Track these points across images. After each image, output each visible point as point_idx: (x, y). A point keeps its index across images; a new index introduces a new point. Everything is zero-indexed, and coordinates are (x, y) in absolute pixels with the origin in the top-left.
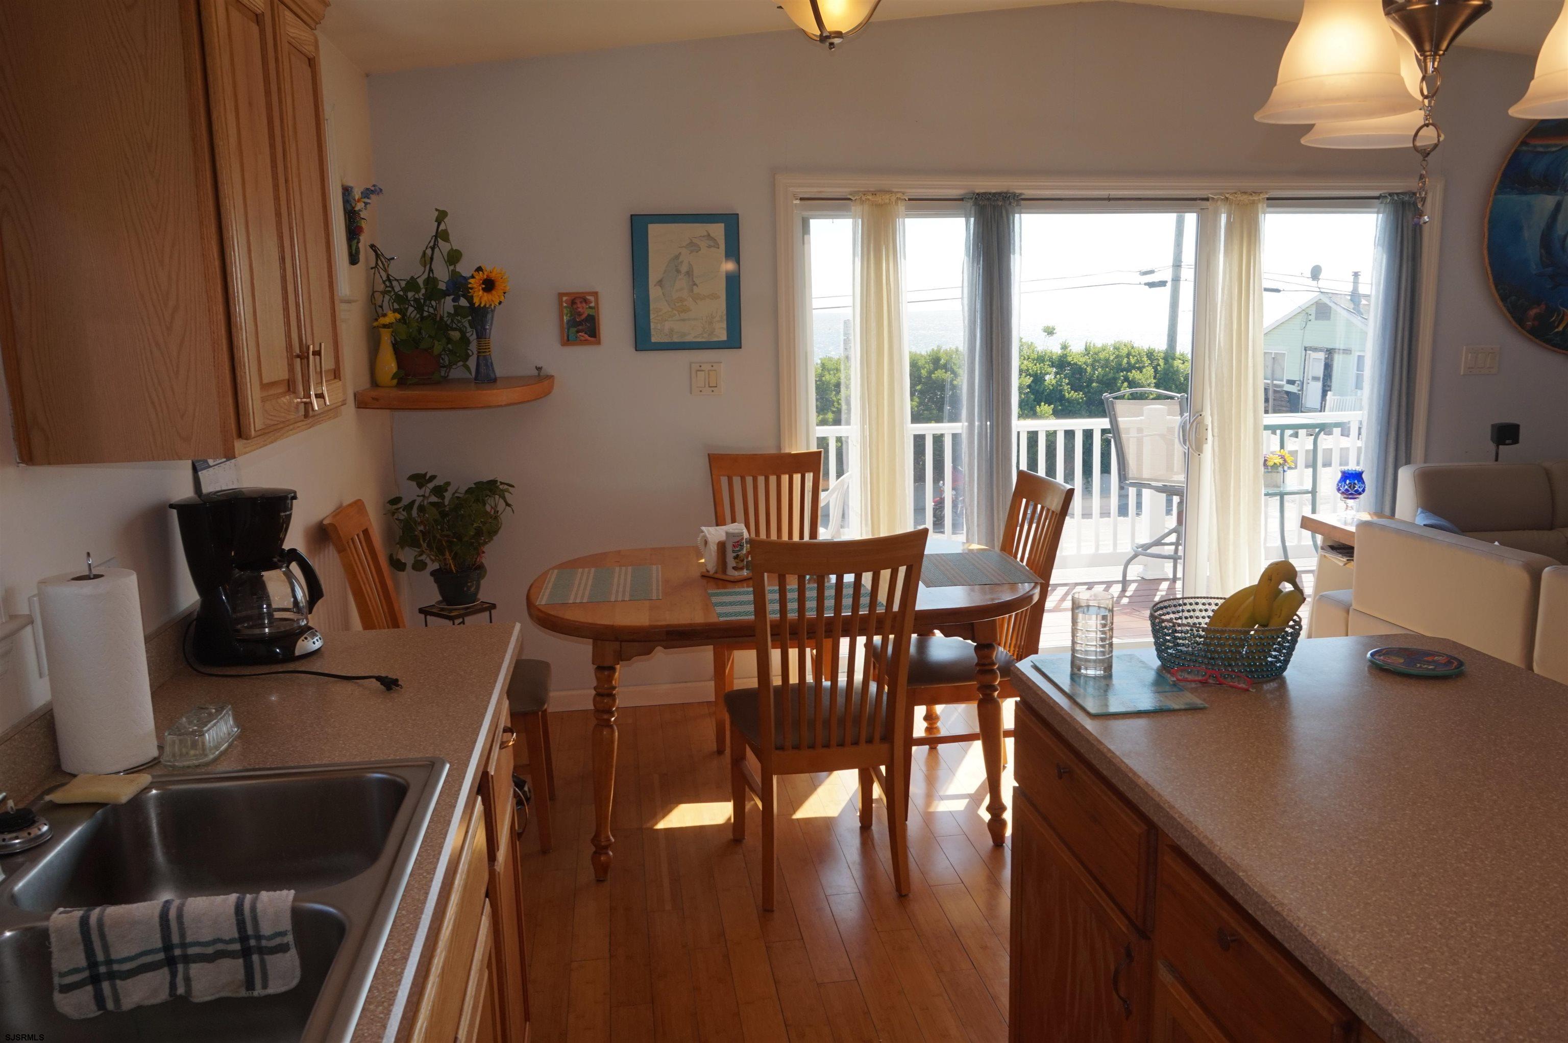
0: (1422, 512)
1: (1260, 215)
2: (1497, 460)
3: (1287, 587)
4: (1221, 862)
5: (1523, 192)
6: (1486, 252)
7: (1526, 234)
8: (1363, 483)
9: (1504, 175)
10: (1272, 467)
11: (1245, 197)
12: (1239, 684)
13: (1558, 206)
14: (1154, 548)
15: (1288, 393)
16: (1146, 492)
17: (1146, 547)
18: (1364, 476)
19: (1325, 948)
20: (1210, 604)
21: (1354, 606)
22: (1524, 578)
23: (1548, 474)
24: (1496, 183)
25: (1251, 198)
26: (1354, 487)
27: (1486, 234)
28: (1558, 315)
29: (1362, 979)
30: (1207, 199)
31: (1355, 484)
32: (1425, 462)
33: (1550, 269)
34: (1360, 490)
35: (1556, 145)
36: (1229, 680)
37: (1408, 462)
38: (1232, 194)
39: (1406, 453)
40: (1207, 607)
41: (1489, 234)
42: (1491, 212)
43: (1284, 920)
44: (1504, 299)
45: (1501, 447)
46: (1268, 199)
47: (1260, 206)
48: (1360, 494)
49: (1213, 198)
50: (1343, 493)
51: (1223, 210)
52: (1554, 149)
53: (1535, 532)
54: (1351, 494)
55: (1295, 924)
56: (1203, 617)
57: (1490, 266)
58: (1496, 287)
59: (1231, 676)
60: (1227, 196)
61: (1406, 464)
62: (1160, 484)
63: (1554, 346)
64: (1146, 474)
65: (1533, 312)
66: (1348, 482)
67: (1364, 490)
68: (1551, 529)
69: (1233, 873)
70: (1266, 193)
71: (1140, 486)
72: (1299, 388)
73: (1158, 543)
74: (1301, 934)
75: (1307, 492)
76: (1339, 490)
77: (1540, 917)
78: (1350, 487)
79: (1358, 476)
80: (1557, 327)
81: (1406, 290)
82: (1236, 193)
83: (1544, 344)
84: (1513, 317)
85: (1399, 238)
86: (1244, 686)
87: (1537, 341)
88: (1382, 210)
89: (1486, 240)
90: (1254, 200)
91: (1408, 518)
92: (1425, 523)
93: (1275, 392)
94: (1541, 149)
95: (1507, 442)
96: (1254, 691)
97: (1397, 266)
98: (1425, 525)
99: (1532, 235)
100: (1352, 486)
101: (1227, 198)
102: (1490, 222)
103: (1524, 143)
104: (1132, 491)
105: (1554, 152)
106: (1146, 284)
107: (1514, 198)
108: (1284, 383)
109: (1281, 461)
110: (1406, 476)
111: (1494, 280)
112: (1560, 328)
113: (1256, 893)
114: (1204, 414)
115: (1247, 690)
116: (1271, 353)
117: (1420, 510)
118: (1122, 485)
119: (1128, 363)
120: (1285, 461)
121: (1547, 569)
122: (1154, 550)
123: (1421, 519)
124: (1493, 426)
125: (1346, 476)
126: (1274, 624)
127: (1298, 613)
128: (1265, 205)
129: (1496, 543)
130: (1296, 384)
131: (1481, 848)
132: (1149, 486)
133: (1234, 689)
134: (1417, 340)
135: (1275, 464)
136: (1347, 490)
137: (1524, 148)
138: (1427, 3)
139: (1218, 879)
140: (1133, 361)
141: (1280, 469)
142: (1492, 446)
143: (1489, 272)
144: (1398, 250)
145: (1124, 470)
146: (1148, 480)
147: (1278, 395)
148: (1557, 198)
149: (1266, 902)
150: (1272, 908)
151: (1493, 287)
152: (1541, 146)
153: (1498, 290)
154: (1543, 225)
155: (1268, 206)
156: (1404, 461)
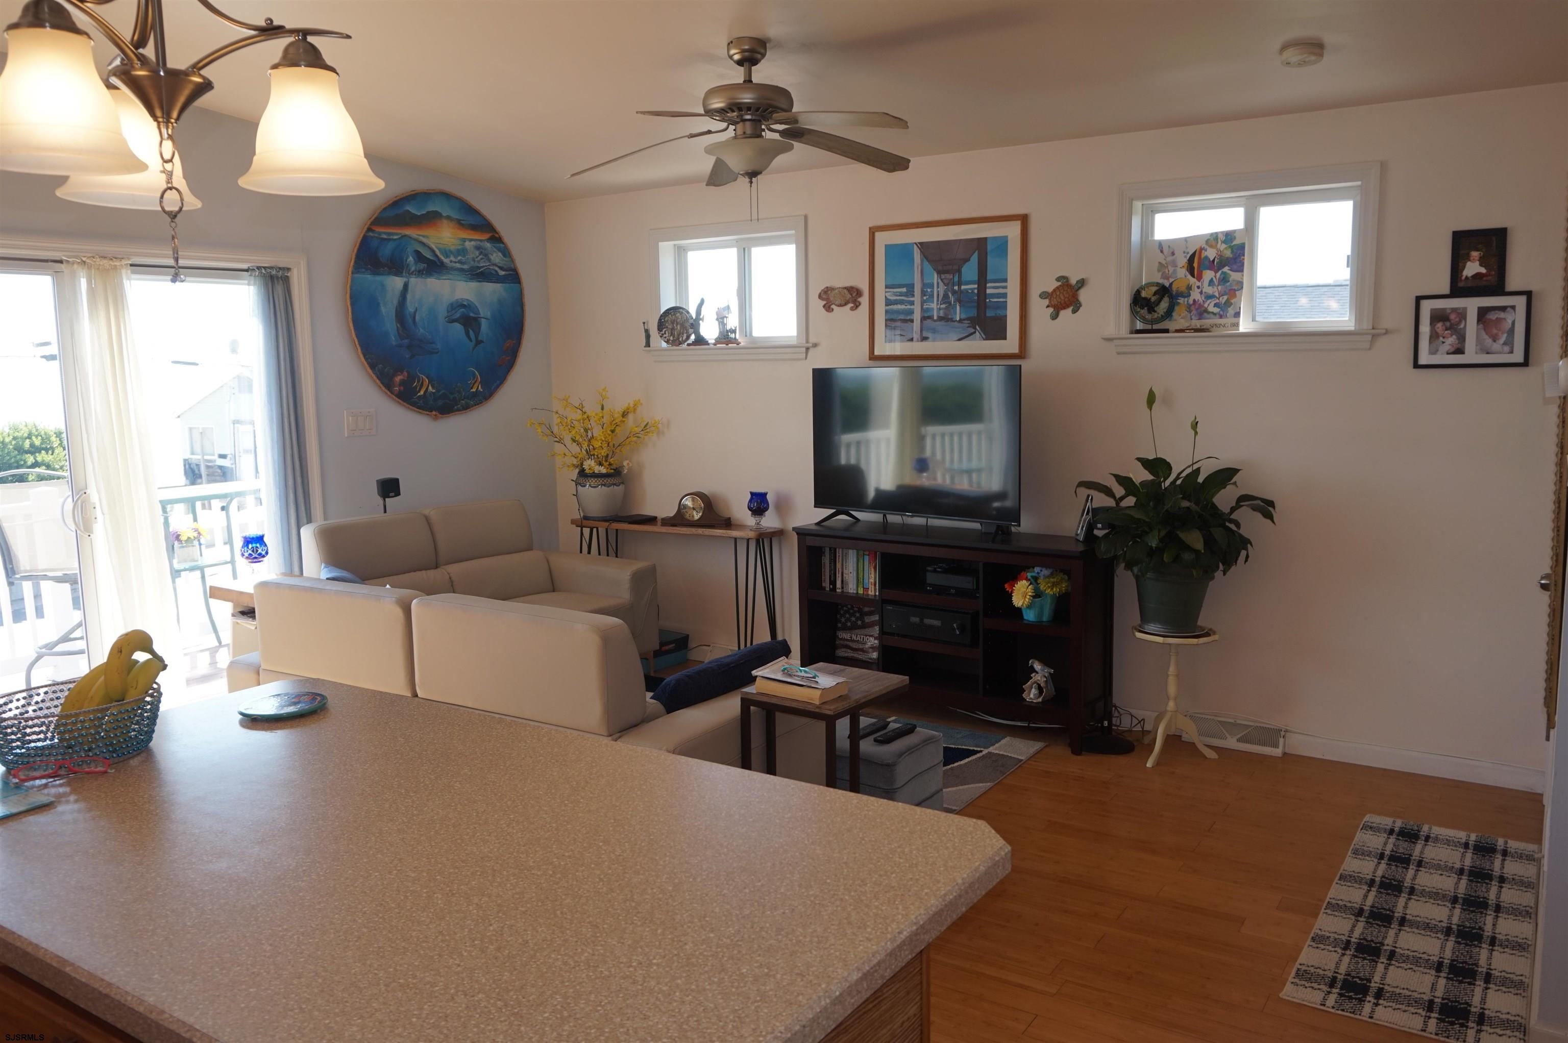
0: (325, 567)
1: (124, 281)
2: (385, 512)
3: (141, 656)
4: (48, 964)
5: (375, 273)
6: (351, 325)
7: (383, 309)
8: (266, 545)
9: (358, 257)
10: (186, 541)
11: (105, 262)
12: (96, 767)
13: (406, 286)
14: (60, 645)
15: (221, 467)
16: (45, 585)
17: (50, 646)
18: (265, 539)
19: (151, 1012)
20: (62, 691)
21: (263, 666)
22: (399, 613)
23: (427, 519)
24: (352, 263)
25: (111, 262)
26: (257, 551)
27: (350, 309)
28: (418, 382)
29: (186, 1029)
30: (61, 262)
31: (257, 547)
32: (325, 519)
33: (406, 341)
34: (263, 553)
35: (396, 234)
36: (85, 766)
37: (309, 521)
38: (89, 258)
39: (306, 513)
40: (59, 694)
41: (352, 309)
42: (351, 289)
43: (113, 1000)
44: (372, 366)
45: (387, 499)
46: (132, 265)
47: (124, 271)
48: (264, 556)
49: (67, 262)
50: (247, 558)
51: (82, 274)
52: (395, 237)
53: (424, 572)
54: (255, 558)
55: (123, 1001)
56: (56, 706)
57: (357, 337)
58: (364, 356)
59: (86, 762)
60: (84, 259)
61: (308, 523)
62: (59, 574)
63: (419, 408)
64: (43, 563)
65: (398, 379)
66: (250, 546)
67: (267, 553)
68: (437, 567)
69: (60, 971)
70: (129, 259)
71: (35, 578)
72: (232, 462)
73: (66, 639)
74: (129, 1008)
75: (227, 563)
76: (243, 555)
77: (360, 907)
78: (253, 551)
79: (260, 539)
80: (419, 392)
81: (285, 359)
82: (93, 257)
83: (411, 407)
84: (382, 383)
85: (272, 310)
86: (100, 769)
87: (405, 404)
88: (252, 282)
89: (350, 314)
90: (116, 266)
91: (314, 576)
92: (329, 576)
93: (208, 467)
94: (385, 237)
95: (391, 494)
96: (113, 771)
97: (273, 336)
98: (328, 579)
99: (388, 310)
100: (255, 550)
101: (84, 262)
102: (351, 298)
103: (369, 230)
104: (27, 588)
105: (395, 240)
106: (43, 357)
107: (368, 278)
108: (216, 457)
109: (196, 534)
110: (307, 534)
111: (362, 350)
112: (422, 393)
113: (84, 983)
114: (88, 491)
115: (106, 772)
116: (198, 428)
117: (323, 565)
118: (11, 580)
119: (32, 445)
120: (199, 534)
121: (414, 601)
122: (60, 648)
123: (325, 574)
124: (377, 481)
125: (248, 541)
126: (131, 696)
127: (157, 681)
128: (129, 271)
129: (388, 586)
130: (228, 458)
131: (319, 862)
132: (46, 577)
133: (90, 775)
134: (302, 406)
135: (189, 538)
136: (250, 555)
137: (371, 234)
138: (149, 71)
139: (47, 984)
140: (37, 442)
141: (196, 543)
142: (380, 500)
143: (357, 343)
144: (273, 320)
145: (11, 562)
146: (43, 571)
147: (211, 470)
148: (405, 279)
149: (94, 989)
150: (100, 992)
151: (362, 356)
152: (385, 233)
153: (366, 359)
154: (395, 302)
155: (133, 272)
156: (305, 521)
